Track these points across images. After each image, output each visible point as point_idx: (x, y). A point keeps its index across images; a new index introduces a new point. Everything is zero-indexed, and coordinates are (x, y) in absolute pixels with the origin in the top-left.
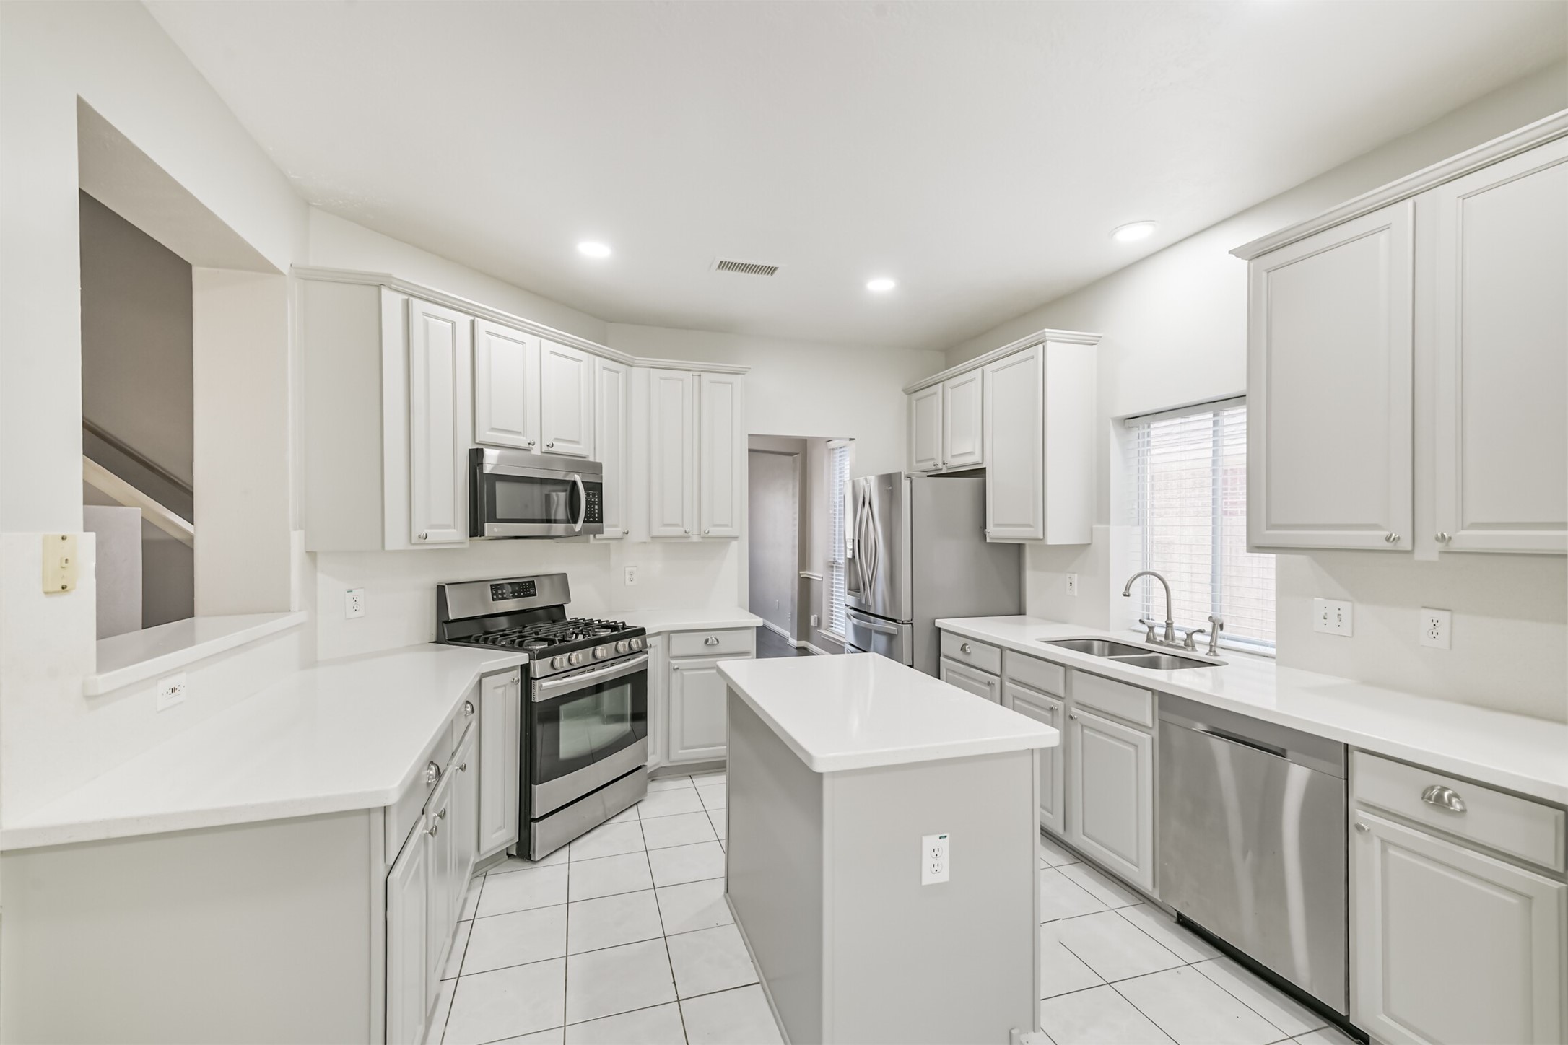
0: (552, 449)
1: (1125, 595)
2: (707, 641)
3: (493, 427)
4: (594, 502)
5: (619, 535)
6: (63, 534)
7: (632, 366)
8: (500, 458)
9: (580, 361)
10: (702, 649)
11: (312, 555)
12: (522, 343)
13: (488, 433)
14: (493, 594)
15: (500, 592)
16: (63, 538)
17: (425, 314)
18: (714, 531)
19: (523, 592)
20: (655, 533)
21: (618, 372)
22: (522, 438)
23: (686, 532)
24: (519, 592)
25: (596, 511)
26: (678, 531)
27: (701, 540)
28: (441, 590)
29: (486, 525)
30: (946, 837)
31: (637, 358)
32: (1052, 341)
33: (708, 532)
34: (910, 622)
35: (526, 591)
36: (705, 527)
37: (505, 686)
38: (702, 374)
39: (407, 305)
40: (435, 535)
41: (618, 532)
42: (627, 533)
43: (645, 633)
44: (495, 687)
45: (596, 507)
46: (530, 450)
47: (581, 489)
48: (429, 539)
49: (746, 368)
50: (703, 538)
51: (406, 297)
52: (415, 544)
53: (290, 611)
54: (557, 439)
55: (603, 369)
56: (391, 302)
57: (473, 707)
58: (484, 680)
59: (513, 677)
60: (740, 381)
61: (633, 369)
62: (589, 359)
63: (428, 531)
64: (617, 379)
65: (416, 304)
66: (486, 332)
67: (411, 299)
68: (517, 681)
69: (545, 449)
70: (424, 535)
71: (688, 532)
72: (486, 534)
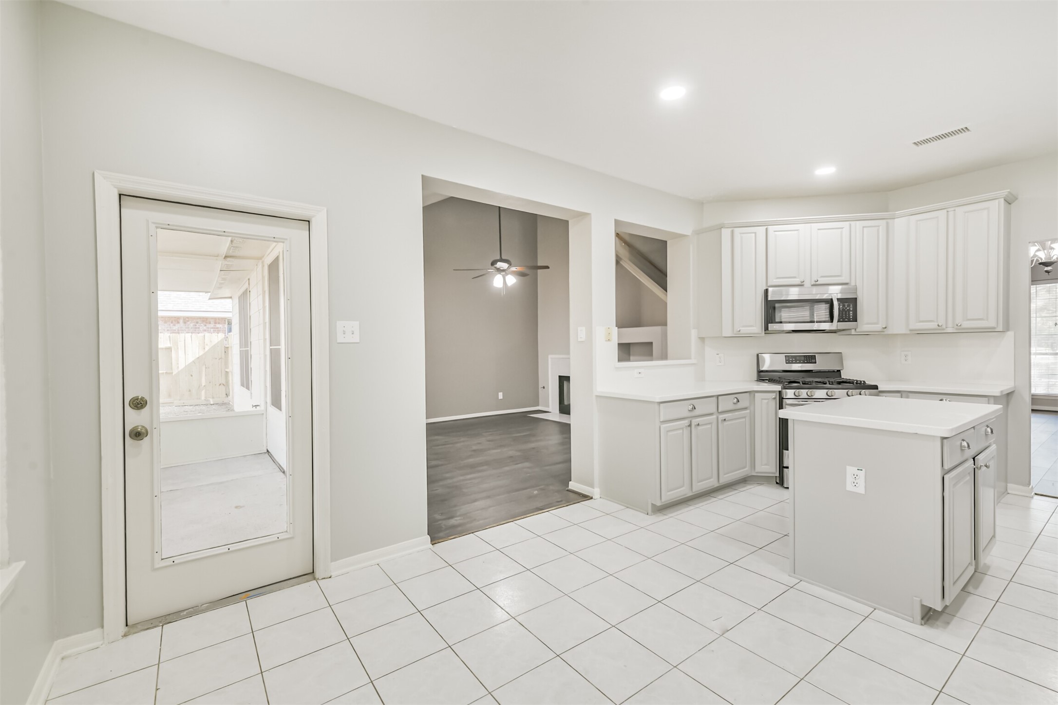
0: (817, 283)
3: (780, 276)
4: (850, 309)
5: (879, 329)
7: (894, 218)
9: (842, 228)
11: (702, 339)
12: (797, 230)
13: (775, 280)
14: (786, 361)
15: (791, 359)
17: (741, 233)
18: (967, 324)
19: (808, 361)
20: (912, 327)
21: (879, 226)
22: (798, 279)
23: (938, 326)
24: (805, 361)
25: (851, 315)
26: (933, 325)
27: (955, 331)
28: (758, 355)
29: (769, 324)
30: (862, 470)
31: (897, 212)
33: (960, 325)
35: (810, 361)
36: (959, 320)
37: (769, 399)
38: (956, 208)
39: (732, 232)
40: (744, 330)
41: (878, 327)
42: (886, 328)
43: (878, 389)
44: (762, 399)
45: (851, 312)
46: (803, 285)
47: (836, 303)
48: (741, 332)
49: (1005, 192)
50: (957, 329)
51: (732, 229)
52: (736, 334)
53: (690, 359)
54: (822, 277)
55: (863, 227)
56: (726, 233)
57: (739, 400)
58: (756, 394)
59: (773, 396)
60: (996, 207)
61: (896, 219)
62: (850, 225)
63: (741, 328)
64: (878, 231)
65: (737, 230)
66: (775, 231)
67: (735, 229)
68: (775, 398)
69: (813, 283)
70: (739, 330)
71: (942, 326)
72: (769, 329)
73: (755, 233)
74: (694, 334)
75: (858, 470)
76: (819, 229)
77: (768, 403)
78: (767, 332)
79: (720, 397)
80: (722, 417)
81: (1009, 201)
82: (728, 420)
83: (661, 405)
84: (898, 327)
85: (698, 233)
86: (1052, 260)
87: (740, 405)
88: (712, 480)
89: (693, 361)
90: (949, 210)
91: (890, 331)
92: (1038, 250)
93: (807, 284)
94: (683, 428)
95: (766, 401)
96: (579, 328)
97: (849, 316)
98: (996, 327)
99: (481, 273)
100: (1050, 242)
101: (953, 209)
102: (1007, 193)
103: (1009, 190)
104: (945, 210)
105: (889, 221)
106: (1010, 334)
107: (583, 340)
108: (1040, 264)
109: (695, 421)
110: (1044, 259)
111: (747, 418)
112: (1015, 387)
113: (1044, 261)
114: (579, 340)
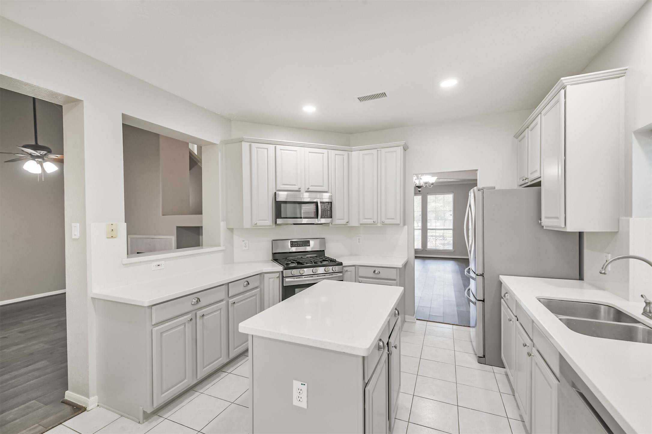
0: (309, 190)
1: (601, 273)
2: (374, 272)
3: (283, 184)
4: (328, 209)
5: (345, 223)
6: (112, 223)
7: (352, 151)
8: (287, 195)
9: (323, 153)
10: (372, 275)
11: (231, 230)
12: (296, 151)
13: (281, 186)
14: (291, 245)
15: (294, 244)
16: (112, 225)
17: (257, 148)
18: (387, 222)
19: (304, 244)
20: (361, 222)
21: (344, 155)
22: (296, 187)
23: (374, 222)
24: (302, 245)
25: (329, 213)
26: (371, 221)
27: (382, 225)
29: (278, 219)
30: (305, 385)
31: (353, 147)
32: (571, 85)
33: (384, 222)
34: (482, 275)
35: (306, 244)
36: (383, 219)
37: (274, 278)
38: (382, 149)
39: (250, 146)
40: (260, 223)
41: (344, 222)
42: (348, 222)
43: (342, 265)
44: (270, 278)
45: (329, 212)
46: (300, 191)
47: (319, 205)
48: (258, 224)
49: (403, 143)
50: (383, 224)
51: (250, 143)
52: (254, 226)
53: (220, 246)
54: (312, 186)
55: (335, 155)
56: (245, 146)
57: (249, 283)
58: (265, 275)
59: (277, 275)
60: (400, 150)
61: (353, 152)
62: (328, 152)
63: (258, 222)
64: (343, 158)
65: (254, 145)
66: (281, 150)
67: (253, 144)
68: (278, 277)
69: (306, 190)
70: (256, 223)
71: (375, 222)
72: (277, 223)
73: (267, 149)
74: (223, 226)
75: (302, 384)
76: (309, 152)
77: (273, 281)
78: (276, 224)
79: (230, 284)
80: (231, 301)
81: (405, 149)
82: (236, 303)
83: (153, 307)
84: (354, 223)
85: (225, 143)
86: (421, 185)
87: (250, 287)
88: (221, 359)
89: (222, 248)
90: (378, 149)
91: (351, 224)
92: (416, 179)
93: (303, 190)
94: (185, 324)
95: (272, 280)
96: (73, 224)
97: (328, 214)
98: (400, 223)
99: (12, 157)
100: (420, 175)
101: (380, 149)
102: (404, 143)
103: (405, 142)
104: (376, 150)
105: (349, 152)
106: (406, 227)
107: (76, 237)
108: (417, 186)
109: (199, 313)
110: (418, 184)
111: (257, 296)
112: (408, 259)
113: (418, 185)
114: (74, 237)
